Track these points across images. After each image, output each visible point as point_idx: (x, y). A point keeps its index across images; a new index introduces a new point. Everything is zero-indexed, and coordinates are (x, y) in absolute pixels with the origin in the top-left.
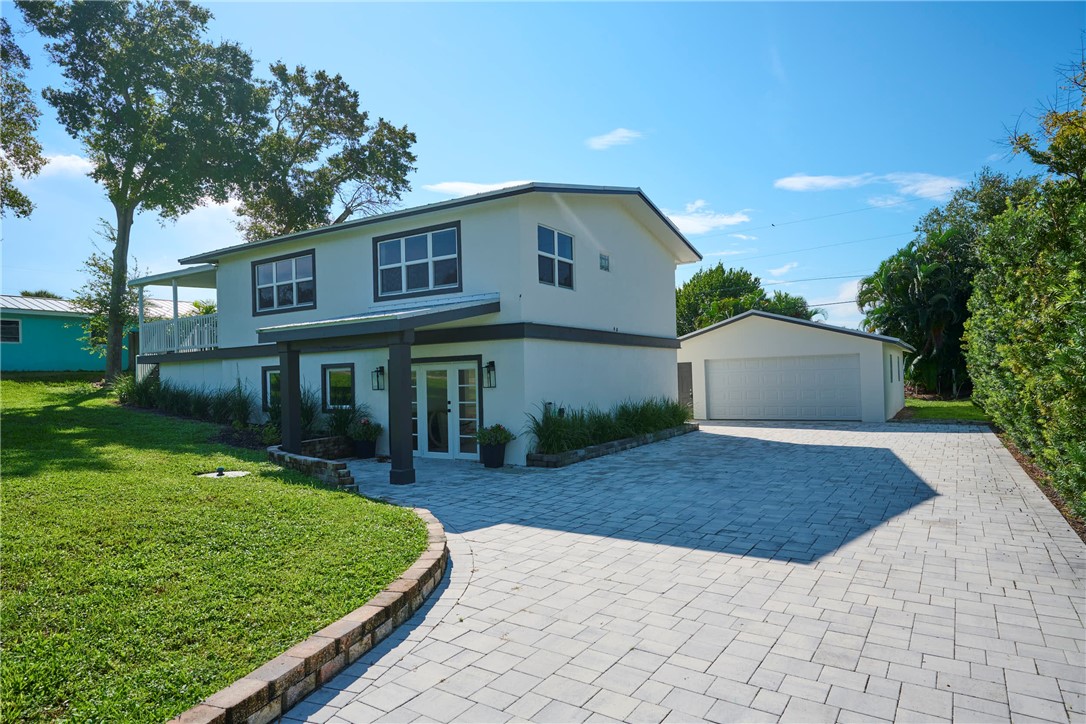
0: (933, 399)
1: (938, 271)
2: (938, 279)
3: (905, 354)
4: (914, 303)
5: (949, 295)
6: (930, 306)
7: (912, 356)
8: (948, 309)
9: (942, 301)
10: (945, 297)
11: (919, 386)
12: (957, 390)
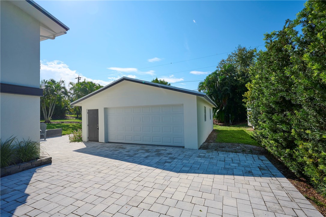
0: (223, 125)
1: (225, 78)
2: (225, 81)
3: (214, 108)
4: (217, 90)
5: (229, 87)
6: (222, 92)
7: (217, 109)
8: (229, 92)
9: (227, 89)
10: (227, 88)
11: (218, 120)
12: (231, 121)
